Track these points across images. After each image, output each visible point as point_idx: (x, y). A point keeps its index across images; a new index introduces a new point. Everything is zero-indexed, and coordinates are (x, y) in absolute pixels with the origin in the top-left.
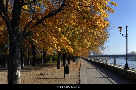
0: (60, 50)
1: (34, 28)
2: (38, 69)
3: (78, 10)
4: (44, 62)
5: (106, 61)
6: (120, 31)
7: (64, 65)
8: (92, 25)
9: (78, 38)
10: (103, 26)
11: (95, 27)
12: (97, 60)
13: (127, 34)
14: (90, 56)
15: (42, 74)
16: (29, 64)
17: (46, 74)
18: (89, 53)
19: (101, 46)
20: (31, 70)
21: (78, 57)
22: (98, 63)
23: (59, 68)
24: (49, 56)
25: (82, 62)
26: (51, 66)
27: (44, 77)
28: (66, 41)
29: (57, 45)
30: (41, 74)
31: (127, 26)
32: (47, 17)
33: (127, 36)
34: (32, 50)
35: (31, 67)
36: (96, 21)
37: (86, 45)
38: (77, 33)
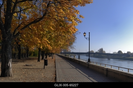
0: (41, 47)
1: (22, 30)
2: (23, 61)
3: (56, 20)
4: (27, 56)
5: (74, 56)
6: (85, 36)
7: (42, 59)
8: (66, 30)
9: (54, 39)
10: (74, 32)
11: (68, 32)
12: (67, 56)
13: (89, 38)
14: (61, 53)
15: (27, 65)
16: (15, 58)
17: (30, 65)
18: (61, 50)
19: (70, 46)
20: (18, 62)
21: (53, 53)
22: (68, 58)
23: (39, 61)
24: (31, 52)
25: (56, 57)
26: (33, 59)
27: (29, 67)
28: (46, 41)
29: (39, 43)
30: (26, 65)
31: (89, 33)
32: (32, 23)
33: (89, 40)
34: (18, 47)
35: (17, 60)
36: (69, 27)
37: (60, 44)
38: (53, 35)
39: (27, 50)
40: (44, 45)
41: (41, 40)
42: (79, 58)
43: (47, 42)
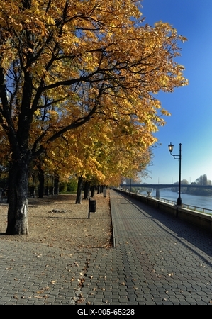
0: (84, 176)
1: (49, 143)
2: (48, 203)
3: (115, 120)
4: (56, 193)
5: (149, 193)
6: (171, 151)
7: (85, 197)
8: (134, 142)
9: (108, 158)
10: (150, 144)
11: (139, 144)
12: (133, 191)
13: (180, 156)
14: (122, 185)
15: (55, 211)
16: (33, 196)
17: (61, 211)
18: (122, 180)
19: (140, 171)
20: (39, 204)
21: (105, 186)
22: (136, 195)
23: (79, 203)
24: (63, 183)
25: (112, 195)
26: (67, 198)
27: (59, 215)
28: (95, 163)
29: (81, 169)
30: (53, 211)
31: (180, 144)
32: (69, 127)
33: (180, 159)
34: (38, 175)
35: (37, 200)
36: (141, 136)
37: (121, 169)
38: (107, 151)
39: (57, 180)
40: (90, 171)
41: (84, 163)
42: (158, 196)
43: (97, 165)
